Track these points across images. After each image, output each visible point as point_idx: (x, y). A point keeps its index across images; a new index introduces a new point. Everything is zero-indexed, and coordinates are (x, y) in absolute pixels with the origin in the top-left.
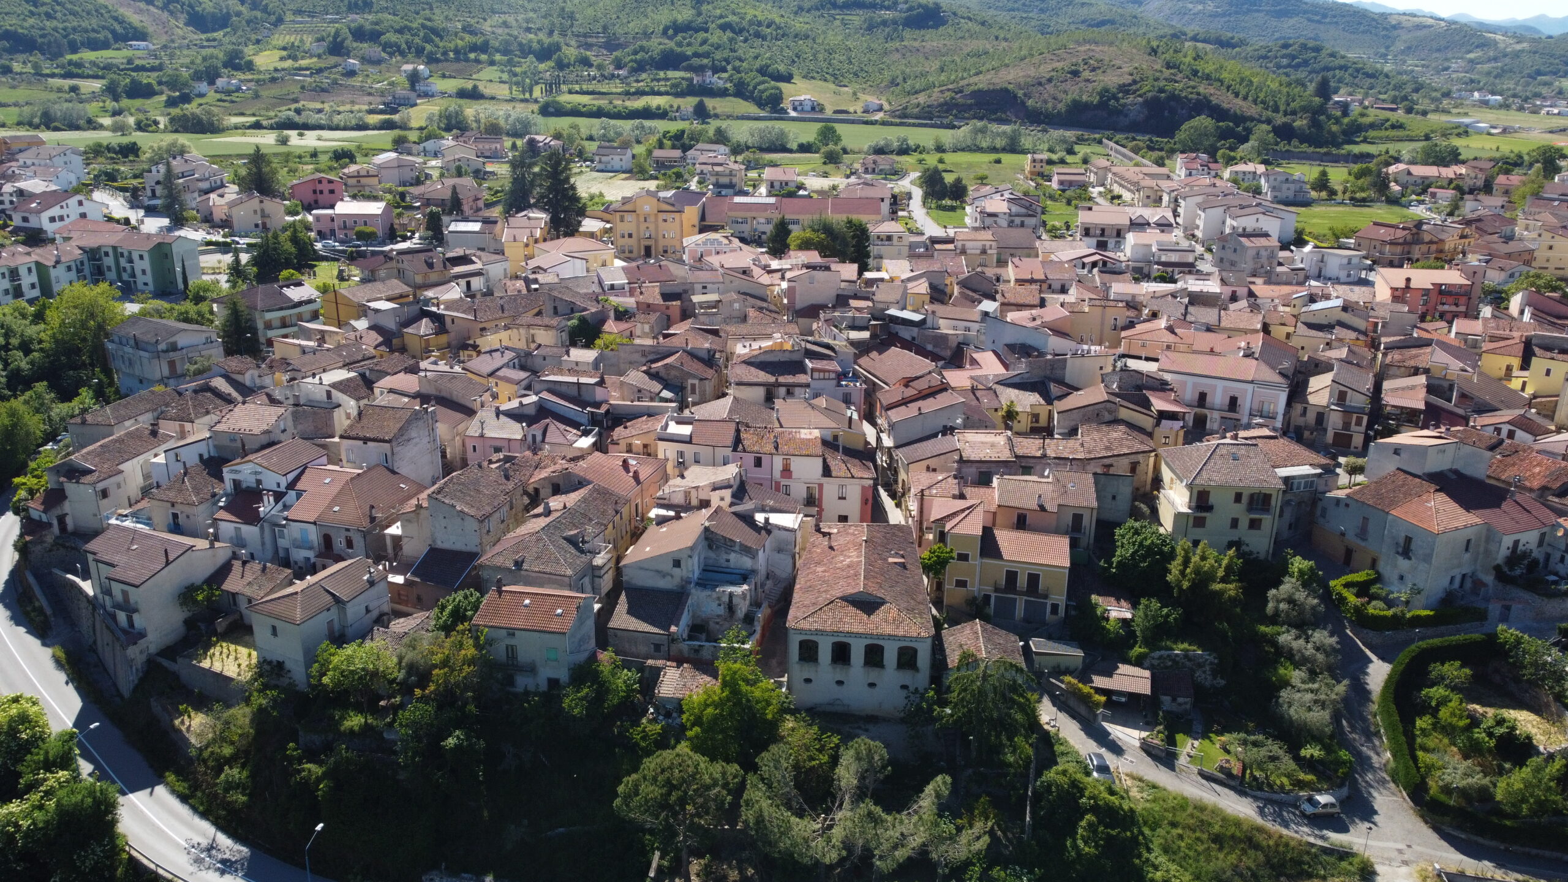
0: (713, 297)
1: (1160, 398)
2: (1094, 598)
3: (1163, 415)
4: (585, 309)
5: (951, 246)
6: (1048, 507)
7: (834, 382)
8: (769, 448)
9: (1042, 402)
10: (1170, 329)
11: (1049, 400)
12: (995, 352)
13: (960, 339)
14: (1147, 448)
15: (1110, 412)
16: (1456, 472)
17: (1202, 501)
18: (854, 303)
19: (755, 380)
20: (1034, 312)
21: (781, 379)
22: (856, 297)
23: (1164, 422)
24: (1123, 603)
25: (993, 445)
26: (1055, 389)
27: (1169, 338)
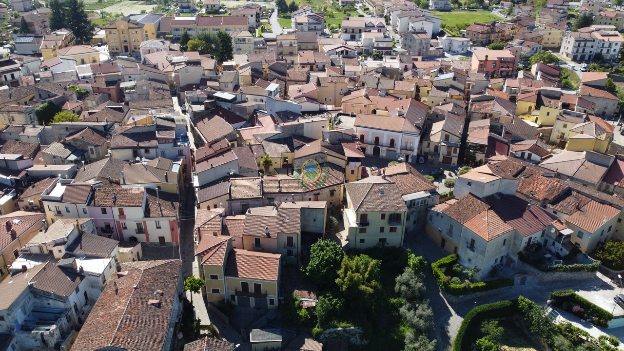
0: (132, 83)
1: (349, 148)
2: (297, 293)
3: (351, 159)
4: (56, 95)
5: (275, 43)
6: (272, 236)
7: (172, 145)
8: (110, 202)
9: (289, 150)
10: (367, 97)
11: (292, 149)
12: (271, 116)
13: (255, 108)
14: (339, 182)
15: (322, 158)
16: (500, 194)
17: (363, 220)
18: (209, 83)
19: (126, 145)
20: (300, 86)
21: (141, 144)
22: (211, 80)
23: (351, 163)
24: (312, 295)
25: (251, 187)
26: (296, 142)
27: (366, 101)
